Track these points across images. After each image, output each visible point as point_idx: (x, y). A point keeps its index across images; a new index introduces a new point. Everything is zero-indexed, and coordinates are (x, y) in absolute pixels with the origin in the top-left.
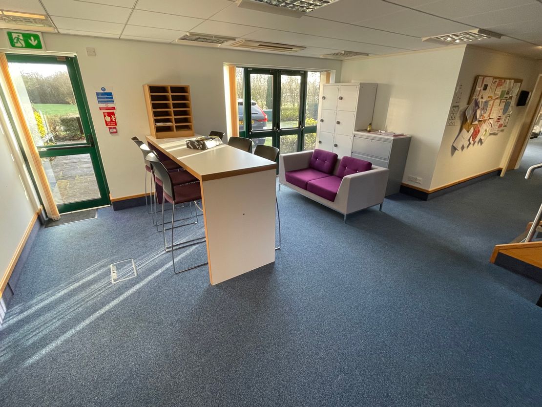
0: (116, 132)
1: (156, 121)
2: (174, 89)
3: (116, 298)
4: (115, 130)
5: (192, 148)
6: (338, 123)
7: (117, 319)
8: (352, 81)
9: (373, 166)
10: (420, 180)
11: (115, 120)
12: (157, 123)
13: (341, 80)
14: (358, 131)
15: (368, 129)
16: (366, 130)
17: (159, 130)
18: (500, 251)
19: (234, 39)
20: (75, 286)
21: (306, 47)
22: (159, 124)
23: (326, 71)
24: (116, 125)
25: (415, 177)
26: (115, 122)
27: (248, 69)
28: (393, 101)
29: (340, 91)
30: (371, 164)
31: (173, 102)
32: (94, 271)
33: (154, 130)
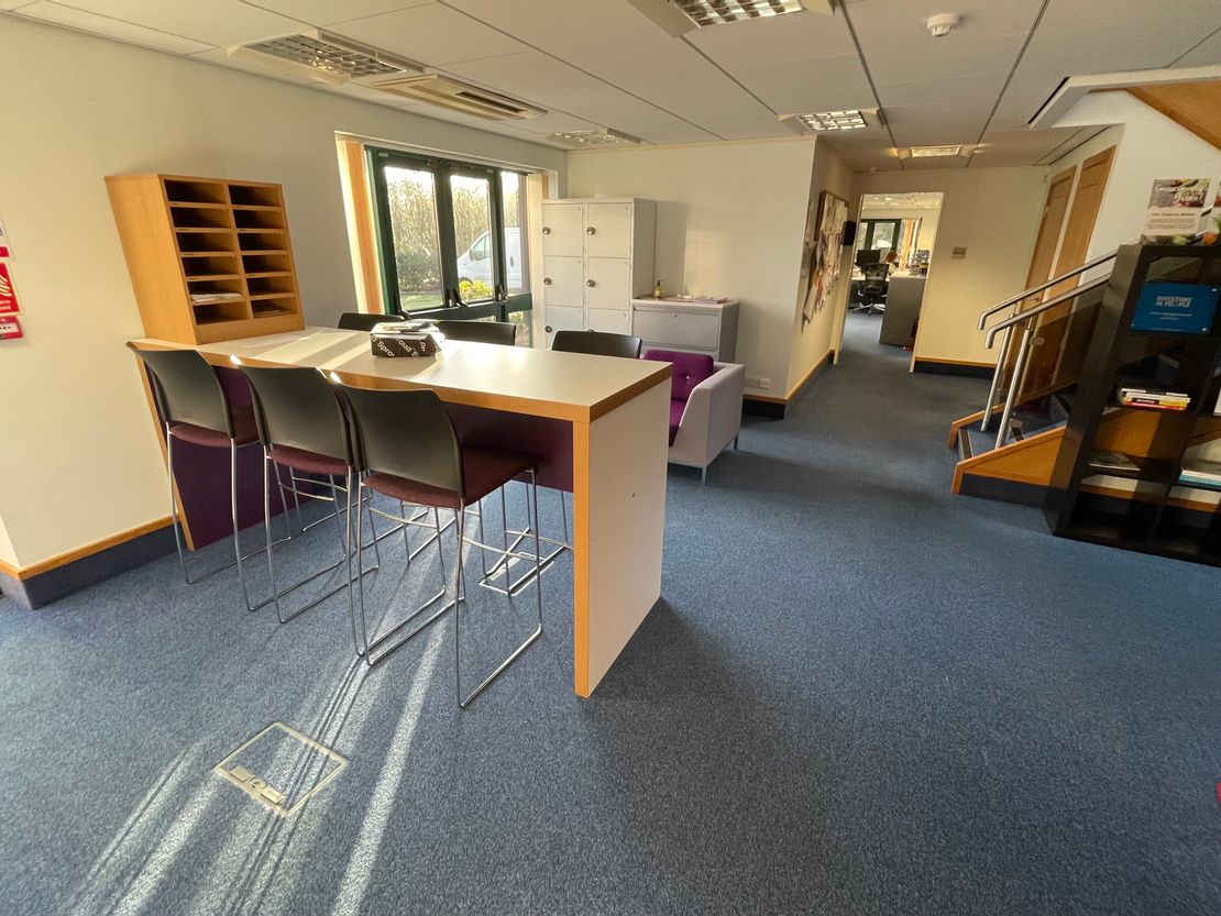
0: (18, 335)
1: (195, 288)
2: (241, 193)
3: (349, 849)
4: (13, 328)
5: (390, 353)
6: (592, 284)
7: (424, 901)
8: (596, 195)
9: (716, 363)
10: (766, 383)
11: (11, 291)
12: (195, 297)
13: (569, 193)
14: (638, 298)
15: (657, 293)
16: (651, 296)
17: (204, 315)
18: (966, 472)
19: (419, 68)
20: (144, 892)
21: (546, 112)
22: (204, 299)
23: (539, 171)
24: (15, 308)
25: (756, 378)
26: (13, 300)
27: (380, 154)
28: (692, 235)
29: (586, 217)
30: (712, 361)
31: (239, 231)
32: (170, 814)
33: (187, 317)
